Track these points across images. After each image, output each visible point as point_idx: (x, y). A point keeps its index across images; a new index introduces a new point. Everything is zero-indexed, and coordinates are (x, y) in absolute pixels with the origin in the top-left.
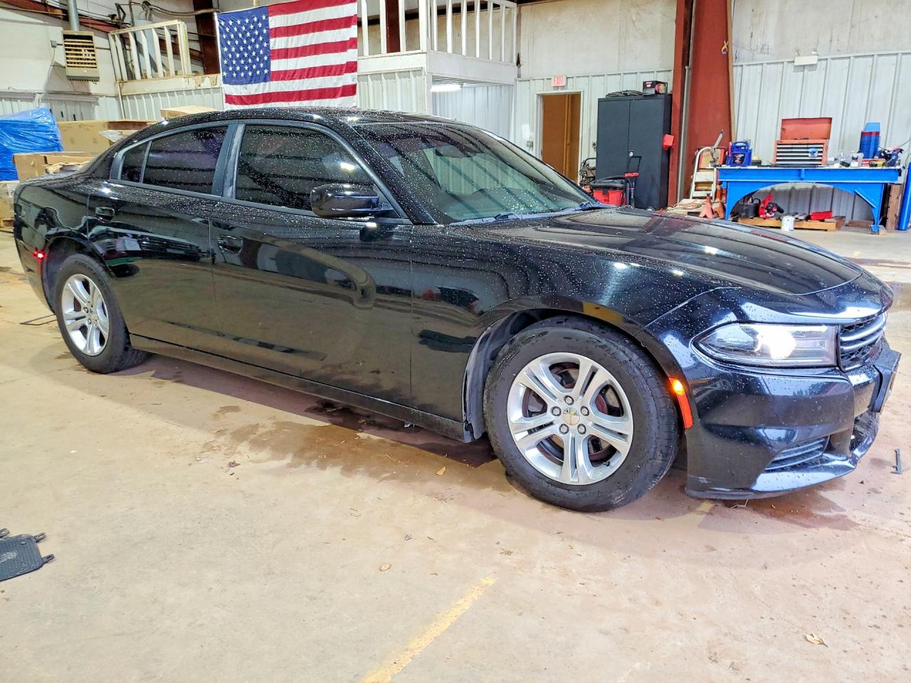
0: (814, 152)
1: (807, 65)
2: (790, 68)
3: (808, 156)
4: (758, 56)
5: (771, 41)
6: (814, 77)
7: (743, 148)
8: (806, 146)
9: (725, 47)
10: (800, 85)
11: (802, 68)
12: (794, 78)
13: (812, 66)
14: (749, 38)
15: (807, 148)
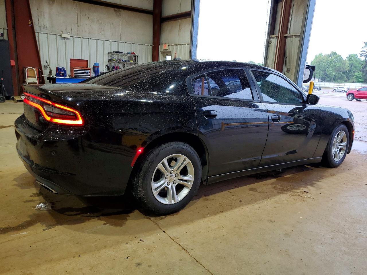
0: (88, 72)
1: (66, 38)
2: (59, 37)
3: (85, 74)
4: (43, 30)
5: (48, 25)
6: (69, 43)
7: (62, 69)
8: (84, 70)
9: (30, 23)
10: (64, 45)
11: (64, 39)
12: (61, 42)
13: (68, 39)
14: (37, 21)
15: (85, 71)
